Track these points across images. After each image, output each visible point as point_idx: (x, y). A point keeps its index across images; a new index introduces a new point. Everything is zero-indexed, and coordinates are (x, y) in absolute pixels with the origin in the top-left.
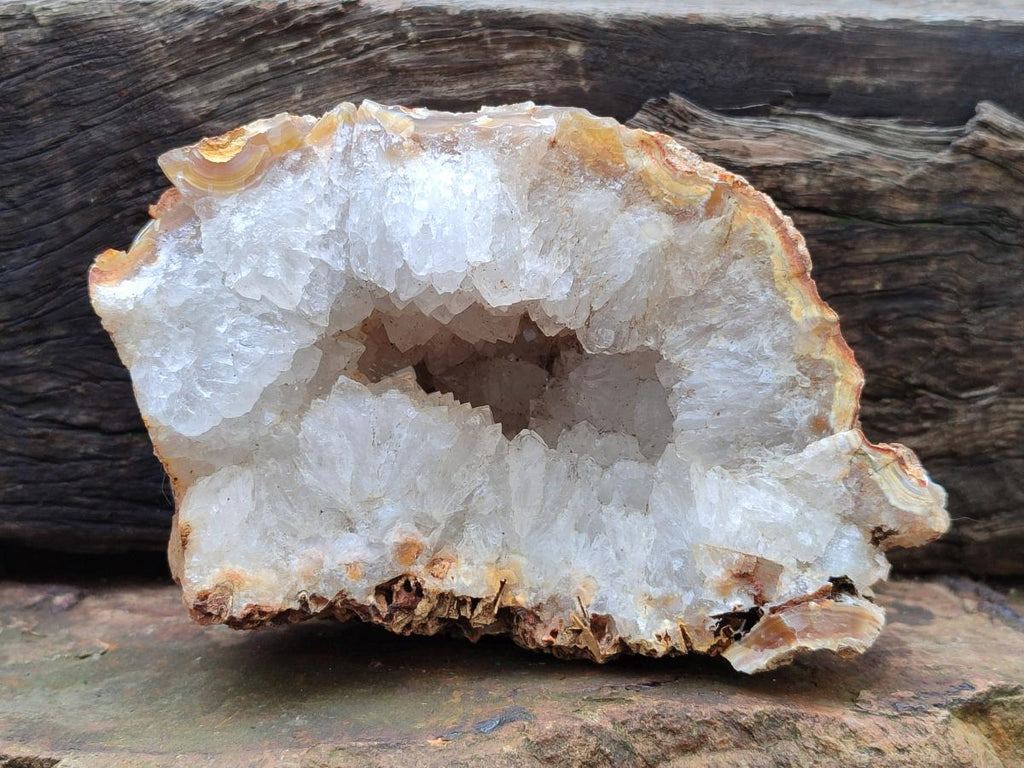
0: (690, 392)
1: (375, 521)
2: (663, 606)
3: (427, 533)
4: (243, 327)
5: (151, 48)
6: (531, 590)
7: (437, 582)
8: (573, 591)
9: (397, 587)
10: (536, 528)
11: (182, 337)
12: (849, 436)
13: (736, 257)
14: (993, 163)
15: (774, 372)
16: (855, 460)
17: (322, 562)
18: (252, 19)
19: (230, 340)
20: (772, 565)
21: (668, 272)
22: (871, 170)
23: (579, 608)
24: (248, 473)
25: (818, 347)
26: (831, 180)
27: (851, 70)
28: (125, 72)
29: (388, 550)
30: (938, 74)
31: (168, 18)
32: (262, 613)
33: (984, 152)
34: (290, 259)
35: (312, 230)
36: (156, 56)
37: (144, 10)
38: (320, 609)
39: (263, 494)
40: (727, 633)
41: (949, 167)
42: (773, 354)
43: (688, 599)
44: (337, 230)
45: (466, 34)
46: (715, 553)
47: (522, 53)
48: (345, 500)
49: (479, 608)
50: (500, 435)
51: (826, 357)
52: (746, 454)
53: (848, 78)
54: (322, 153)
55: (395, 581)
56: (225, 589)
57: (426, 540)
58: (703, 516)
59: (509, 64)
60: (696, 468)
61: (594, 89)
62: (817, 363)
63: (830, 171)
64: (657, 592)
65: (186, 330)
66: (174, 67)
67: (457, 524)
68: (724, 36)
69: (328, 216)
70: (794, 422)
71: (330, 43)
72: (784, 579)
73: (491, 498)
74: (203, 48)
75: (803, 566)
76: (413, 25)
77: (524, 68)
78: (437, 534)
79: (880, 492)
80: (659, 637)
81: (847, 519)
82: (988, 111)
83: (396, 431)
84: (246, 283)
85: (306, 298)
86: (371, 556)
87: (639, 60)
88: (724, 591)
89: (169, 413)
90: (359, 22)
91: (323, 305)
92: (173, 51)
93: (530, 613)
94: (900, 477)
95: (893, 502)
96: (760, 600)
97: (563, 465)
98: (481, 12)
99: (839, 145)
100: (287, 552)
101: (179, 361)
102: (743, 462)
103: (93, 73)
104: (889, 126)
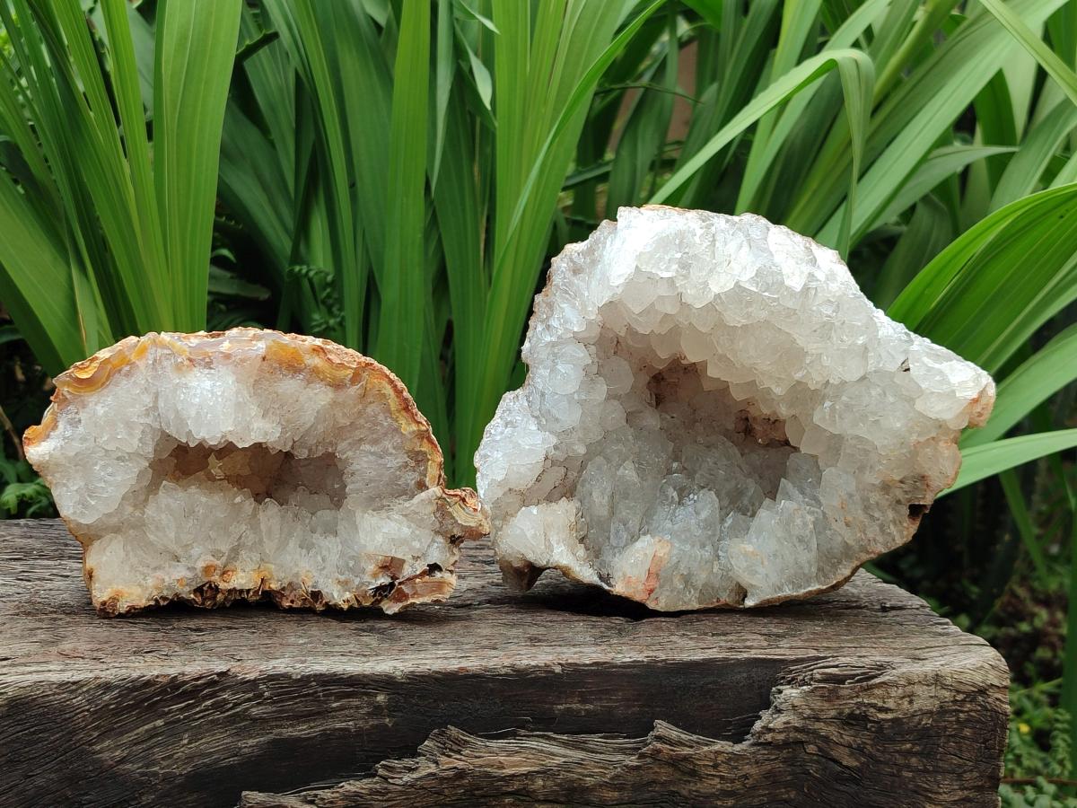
0: (353, 474)
1: (190, 556)
2: (345, 584)
3: (218, 559)
4: (108, 465)
5: (79, 716)
6: (279, 581)
7: (226, 584)
8: (300, 579)
9: (205, 588)
10: (278, 549)
11: (77, 471)
12: (435, 490)
13: (370, 403)
14: (667, 763)
15: (394, 461)
16: (439, 502)
17: (163, 579)
18: (153, 688)
19: (102, 474)
20: (399, 559)
21: (334, 415)
22: (586, 772)
23: (304, 588)
24: (119, 537)
25: (418, 444)
26: (559, 781)
27: (570, 700)
28: (60, 734)
29: (198, 571)
30: (628, 700)
31: (92, 692)
32: (135, 609)
33: (660, 756)
34: (129, 425)
35: (139, 409)
36: (83, 721)
37: (74, 687)
38: (166, 603)
39: (129, 548)
40: (380, 594)
41: (637, 768)
42: (394, 451)
43: (357, 581)
44: (153, 406)
45: (305, 692)
46: (369, 557)
47: (344, 701)
48: (173, 547)
49: (251, 593)
50: (254, 503)
51: (423, 449)
52: (385, 502)
53: (568, 706)
54: (141, 364)
55: (204, 585)
56: (115, 599)
57: (219, 563)
58: (363, 538)
59: (335, 710)
60: (358, 514)
61: (396, 724)
62: (418, 453)
63: (559, 775)
64: (342, 578)
65: (78, 467)
66: (96, 728)
67: (235, 552)
68: (484, 682)
69: (147, 400)
70: (408, 485)
71: (209, 703)
72: (406, 566)
73: (252, 536)
74: (118, 712)
75: (416, 558)
76: (267, 687)
77: (347, 712)
78: (224, 559)
79: (454, 518)
80: (344, 601)
81: (437, 532)
82: (662, 727)
83: (196, 510)
84: (107, 442)
85: (140, 445)
86: (190, 575)
87: (426, 702)
88: (375, 576)
89: (74, 513)
90: (229, 687)
91: (149, 450)
92: (95, 716)
93: (278, 592)
94: (464, 509)
95: (459, 522)
96: (394, 578)
97: (290, 515)
98: (315, 675)
99: (564, 756)
100: (145, 576)
101: (76, 484)
102: (384, 506)
103: (37, 737)
104: (595, 740)
